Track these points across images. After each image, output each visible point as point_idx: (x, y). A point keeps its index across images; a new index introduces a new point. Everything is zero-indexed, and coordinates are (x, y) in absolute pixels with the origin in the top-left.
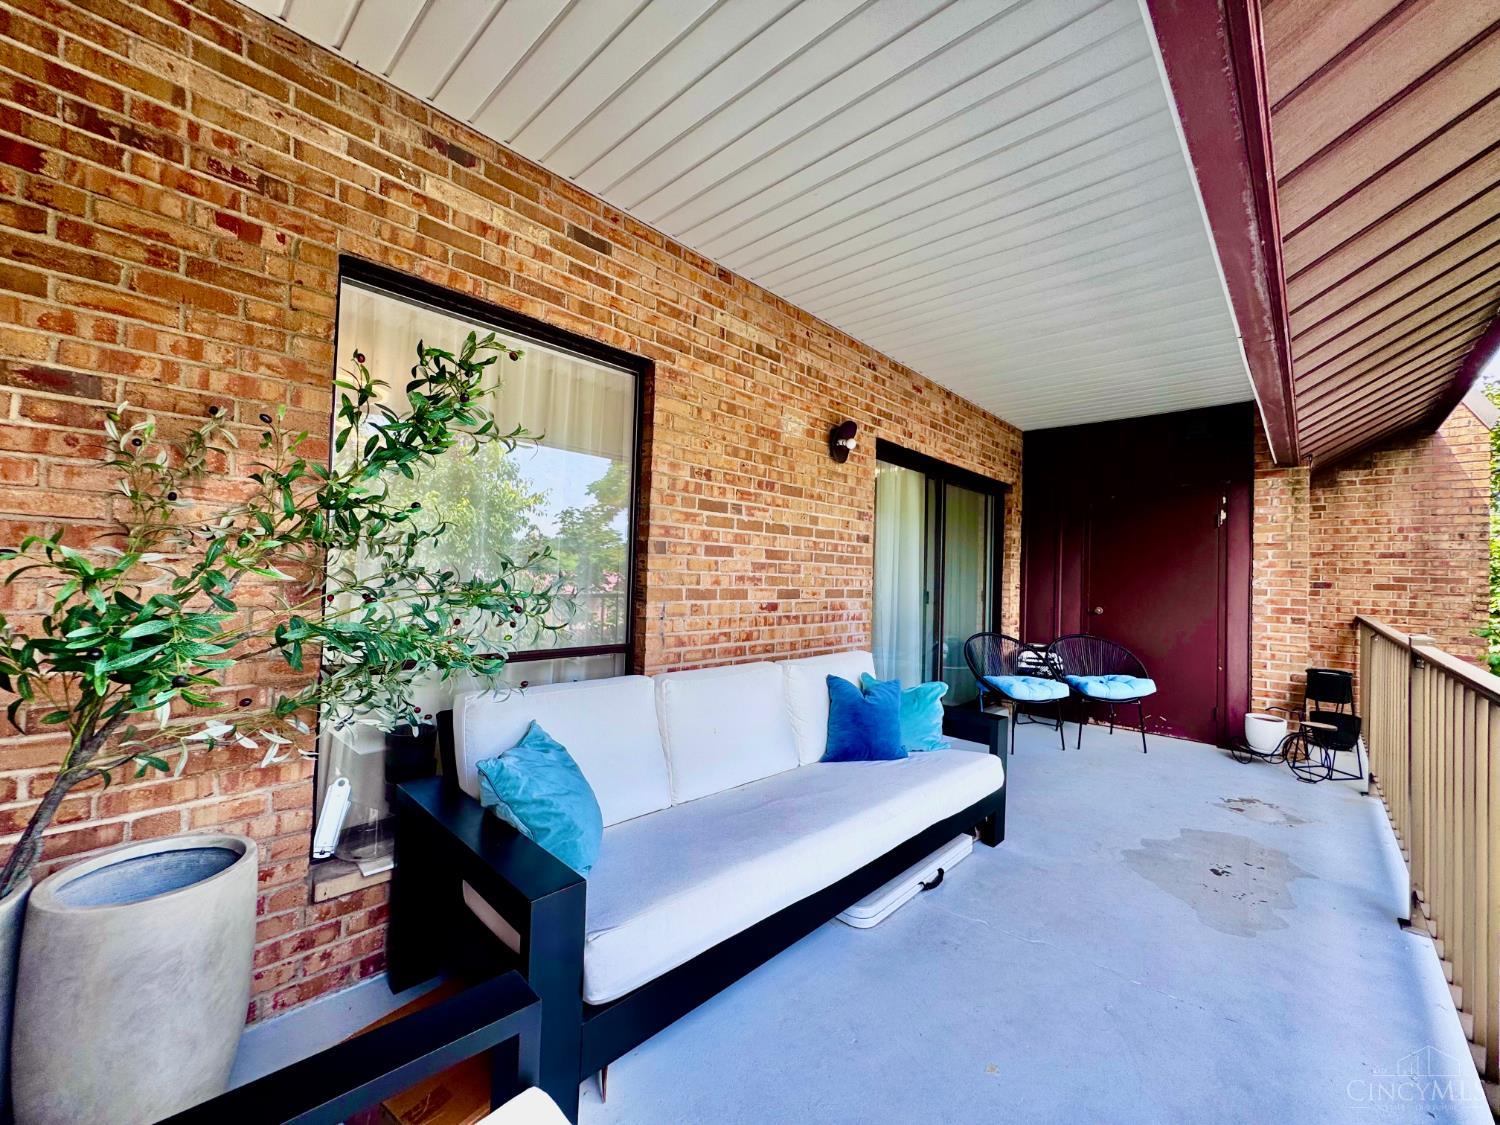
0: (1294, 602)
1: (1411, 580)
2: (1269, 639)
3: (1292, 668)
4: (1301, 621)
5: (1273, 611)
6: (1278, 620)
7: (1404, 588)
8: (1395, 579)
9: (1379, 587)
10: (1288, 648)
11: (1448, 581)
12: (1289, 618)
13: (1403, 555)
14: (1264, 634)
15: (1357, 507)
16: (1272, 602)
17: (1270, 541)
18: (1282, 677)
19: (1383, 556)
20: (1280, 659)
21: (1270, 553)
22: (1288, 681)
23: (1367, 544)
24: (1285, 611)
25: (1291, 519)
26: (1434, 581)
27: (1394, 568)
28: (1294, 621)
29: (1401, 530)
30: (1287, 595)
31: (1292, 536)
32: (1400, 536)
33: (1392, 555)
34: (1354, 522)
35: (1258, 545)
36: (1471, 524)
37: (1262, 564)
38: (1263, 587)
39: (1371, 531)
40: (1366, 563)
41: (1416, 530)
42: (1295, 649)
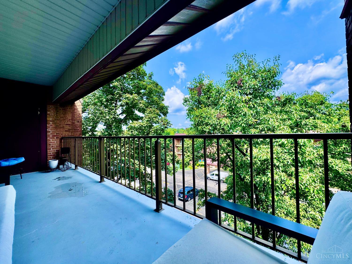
0: (57, 134)
1: (71, 129)
2: (51, 142)
3: (56, 148)
4: (58, 138)
5: (52, 136)
6: (53, 138)
7: (70, 131)
8: (69, 129)
9: (66, 131)
10: (55, 144)
11: (77, 130)
12: (55, 137)
13: (69, 125)
14: (50, 142)
15: (61, 114)
16: (52, 134)
17: (51, 120)
18: (54, 151)
19: (66, 125)
20: (54, 147)
21: (51, 123)
22: (56, 151)
23: (63, 122)
24: (55, 136)
25: (55, 115)
26: (75, 130)
27: (68, 127)
28: (57, 138)
29: (69, 120)
30: (55, 132)
31: (56, 119)
32: (69, 121)
33: (68, 125)
34: (61, 118)
35: (48, 121)
36: (79, 120)
37: (49, 125)
38: (50, 131)
39: (64, 120)
40: (63, 126)
41: (72, 120)
42: (57, 144)
